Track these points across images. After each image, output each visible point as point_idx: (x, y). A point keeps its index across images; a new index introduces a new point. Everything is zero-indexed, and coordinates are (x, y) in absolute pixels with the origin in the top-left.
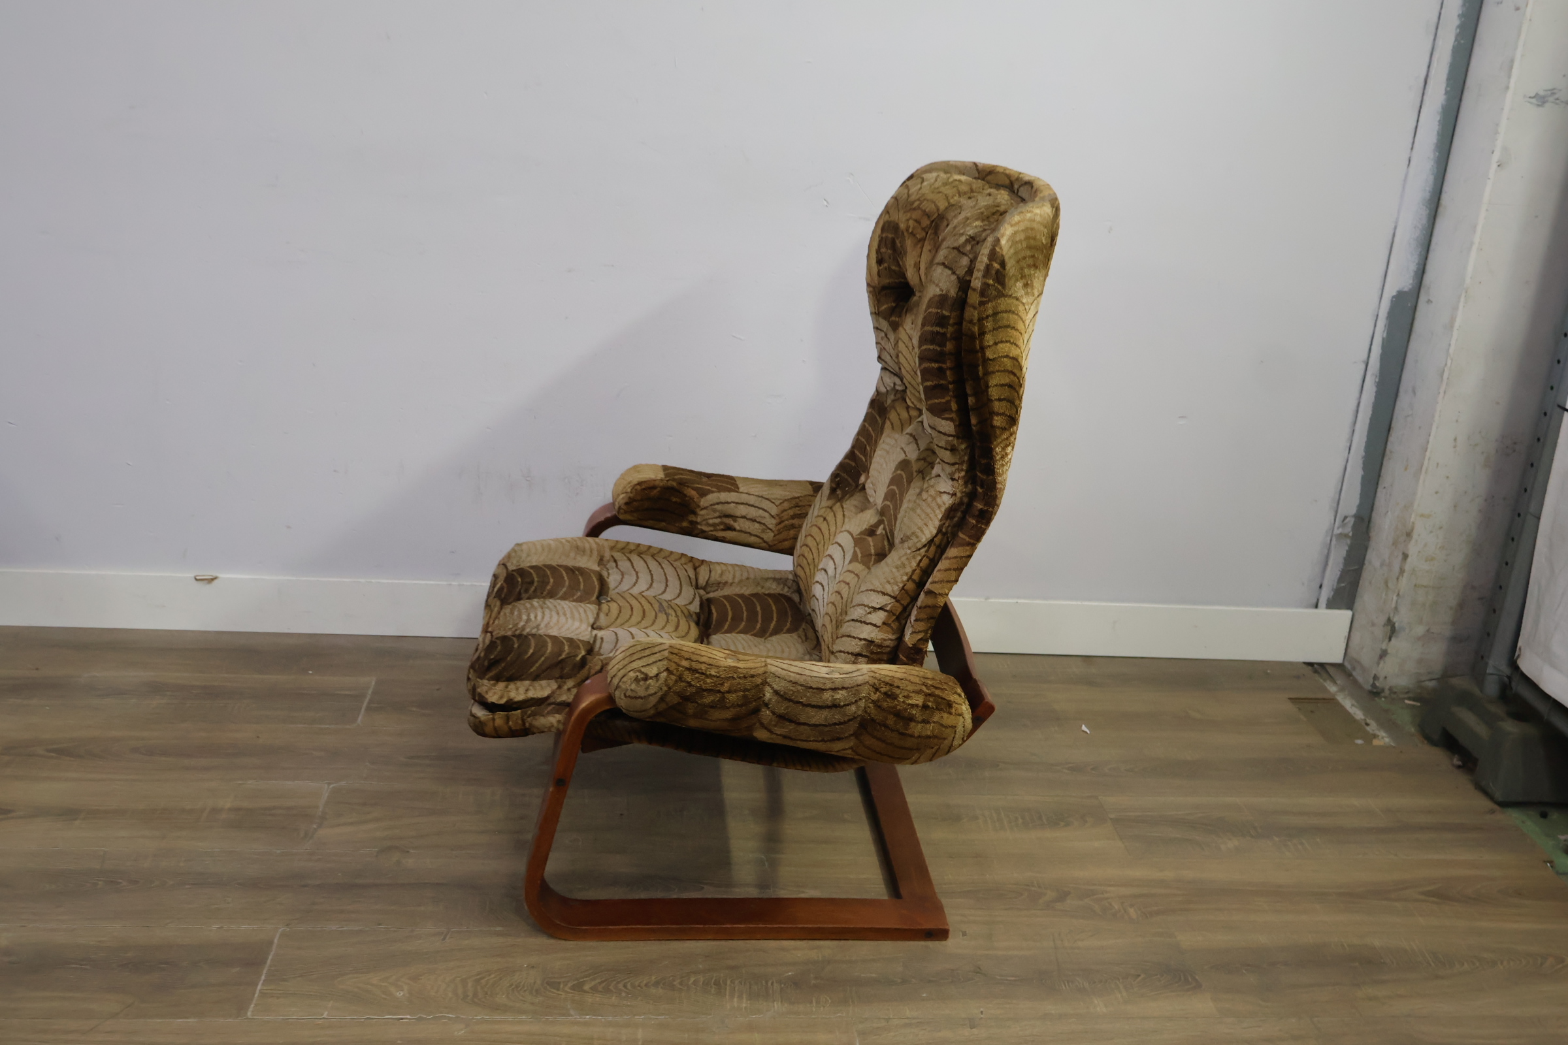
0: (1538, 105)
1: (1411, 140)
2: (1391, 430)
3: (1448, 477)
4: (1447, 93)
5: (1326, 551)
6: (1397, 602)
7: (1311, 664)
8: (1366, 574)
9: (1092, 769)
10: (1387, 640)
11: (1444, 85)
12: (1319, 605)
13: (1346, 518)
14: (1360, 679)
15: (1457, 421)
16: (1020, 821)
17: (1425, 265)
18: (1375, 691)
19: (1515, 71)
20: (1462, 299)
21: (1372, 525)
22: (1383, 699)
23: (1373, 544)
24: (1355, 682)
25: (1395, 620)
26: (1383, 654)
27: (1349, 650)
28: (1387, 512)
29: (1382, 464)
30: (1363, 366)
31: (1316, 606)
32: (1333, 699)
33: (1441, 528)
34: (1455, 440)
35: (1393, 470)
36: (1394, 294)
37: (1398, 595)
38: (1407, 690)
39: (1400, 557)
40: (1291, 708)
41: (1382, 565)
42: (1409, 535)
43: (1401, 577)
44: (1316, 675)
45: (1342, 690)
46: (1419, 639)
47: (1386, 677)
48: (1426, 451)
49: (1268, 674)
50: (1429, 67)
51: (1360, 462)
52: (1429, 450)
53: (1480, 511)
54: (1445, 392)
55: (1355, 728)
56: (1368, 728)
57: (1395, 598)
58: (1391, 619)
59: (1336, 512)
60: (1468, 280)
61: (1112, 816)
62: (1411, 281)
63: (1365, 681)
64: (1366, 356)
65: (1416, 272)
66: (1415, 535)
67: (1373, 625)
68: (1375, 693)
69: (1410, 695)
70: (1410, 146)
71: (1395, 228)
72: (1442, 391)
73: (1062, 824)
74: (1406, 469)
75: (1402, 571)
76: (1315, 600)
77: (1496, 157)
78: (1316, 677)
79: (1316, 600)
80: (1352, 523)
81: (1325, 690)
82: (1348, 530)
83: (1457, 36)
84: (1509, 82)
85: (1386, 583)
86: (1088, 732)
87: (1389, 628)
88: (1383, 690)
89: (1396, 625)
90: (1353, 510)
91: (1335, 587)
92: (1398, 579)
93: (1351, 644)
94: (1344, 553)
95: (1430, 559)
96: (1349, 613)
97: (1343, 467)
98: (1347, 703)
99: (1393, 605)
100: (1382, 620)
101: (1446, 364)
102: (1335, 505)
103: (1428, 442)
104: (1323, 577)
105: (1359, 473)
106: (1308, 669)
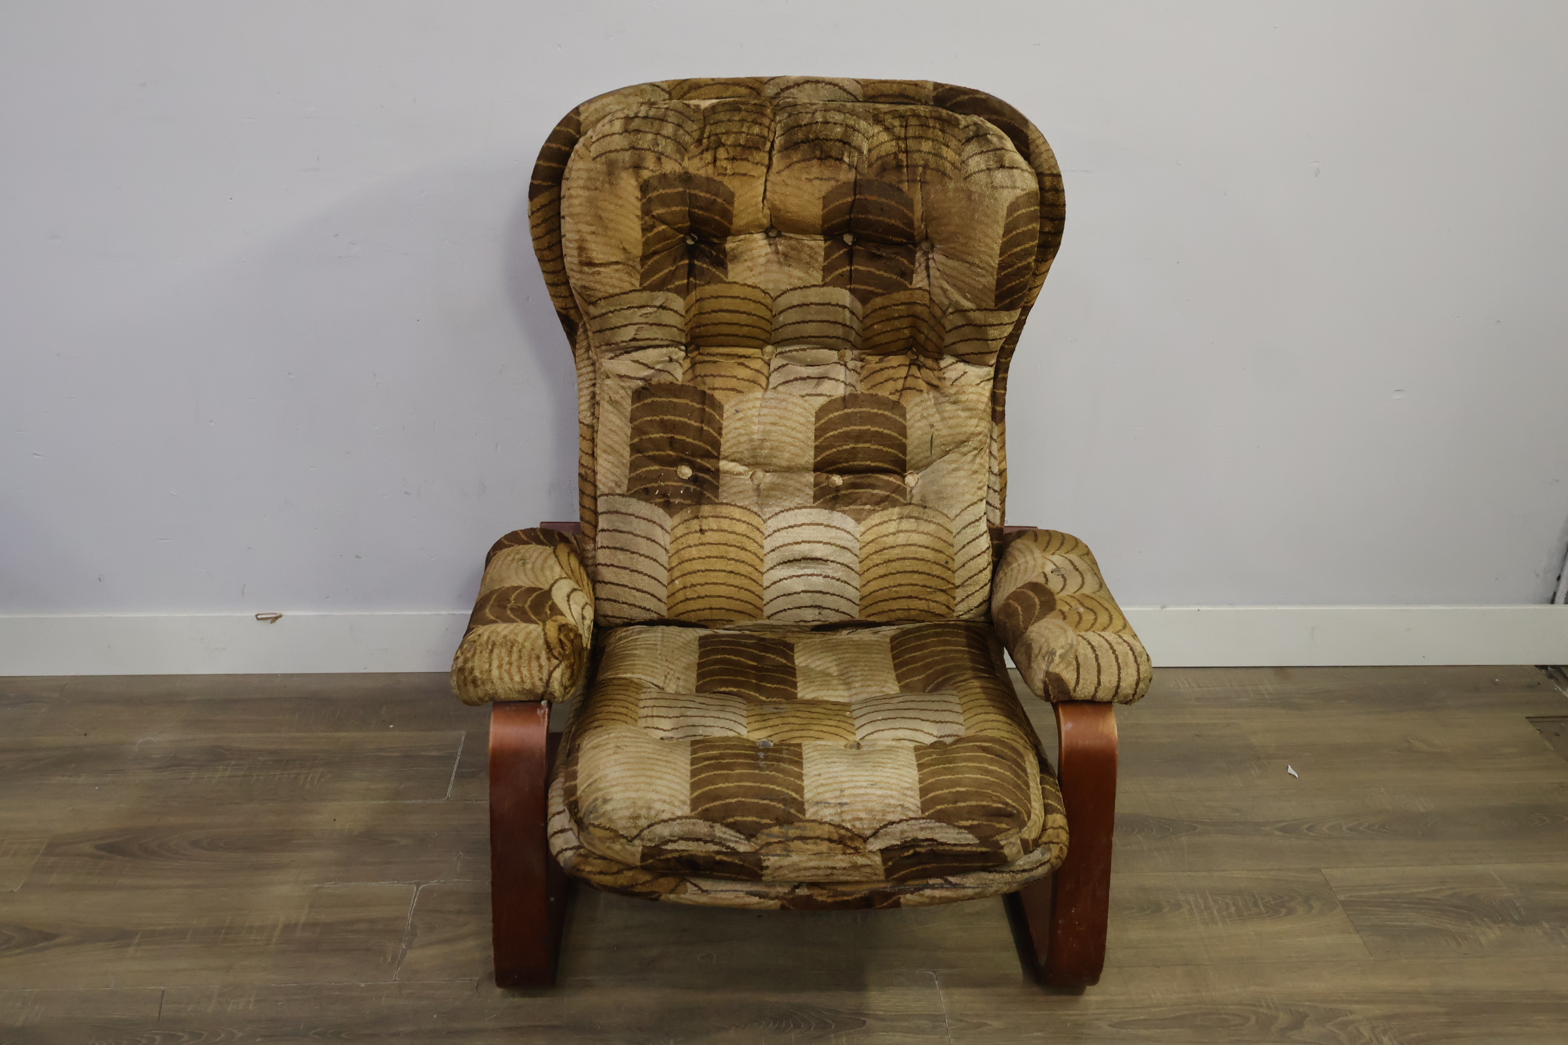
7: (1544, 667)
9: (1308, 829)
12: (1556, 599)
16: (1233, 909)
31: (1553, 602)
44: (1552, 681)
49: (1496, 684)
61: (1342, 897)
73: (1284, 911)
78: (1553, 684)
79: (1552, 594)
86: (1297, 775)
106: (1542, 675)
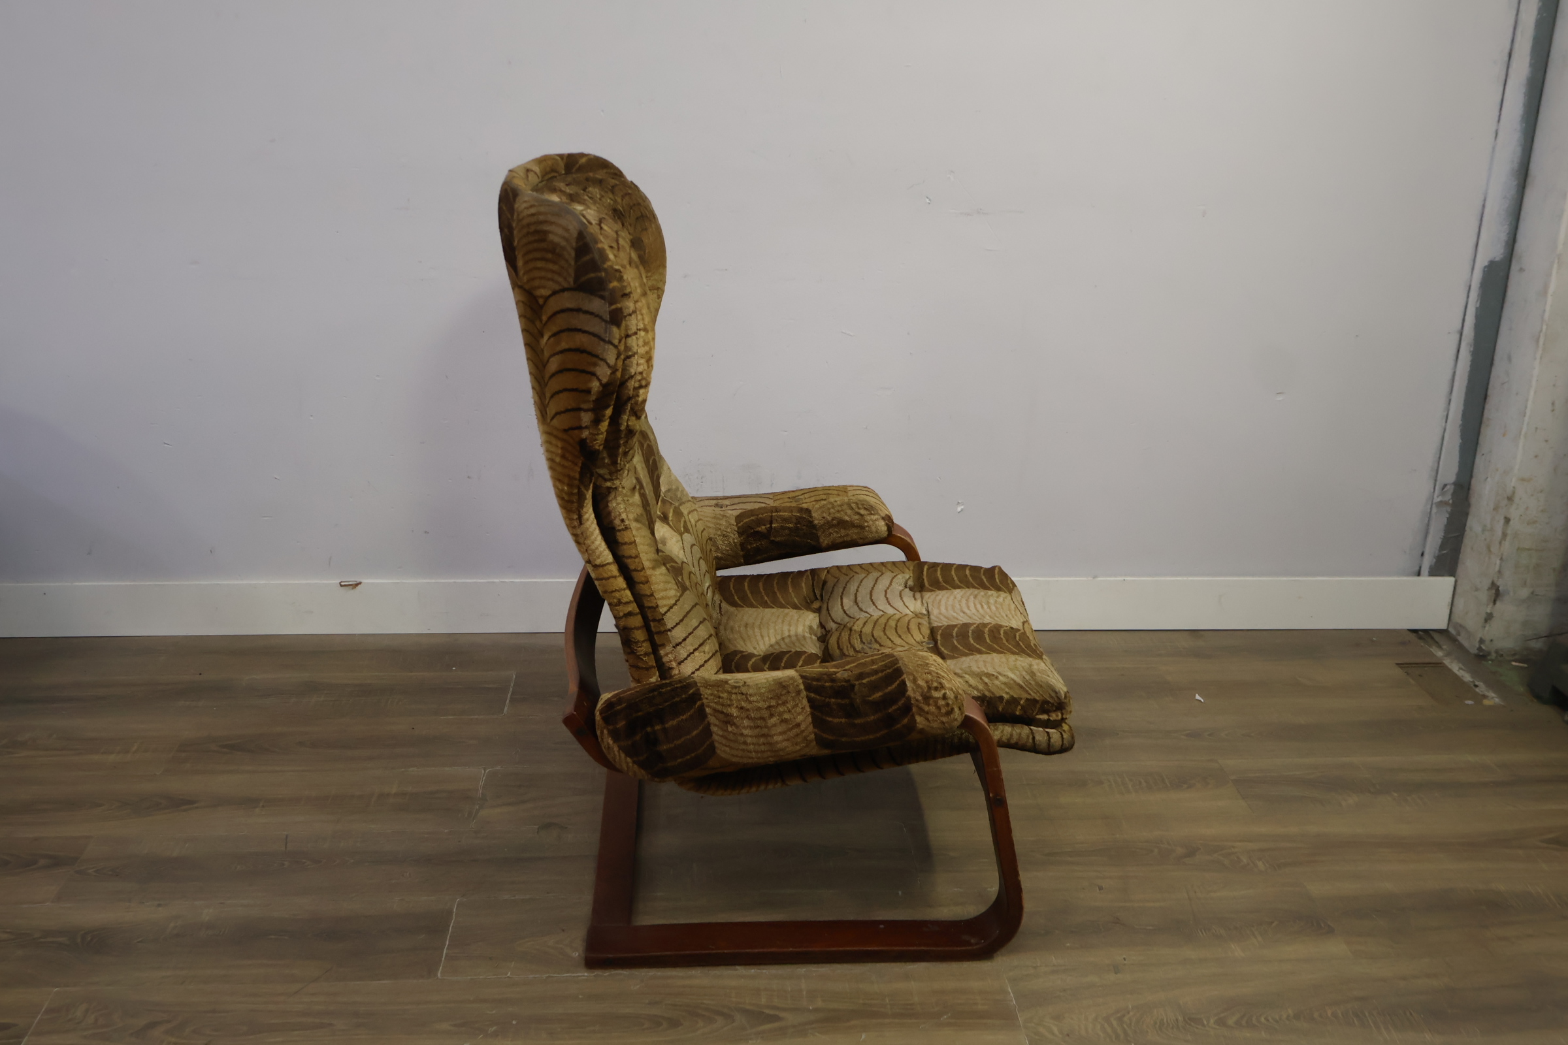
1: (1497, 113)
2: (1488, 398)
3: (1546, 441)
4: (1531, 65)
5: (1427, 519)
6: (1500, 566)
7: (1415, 631)
8: (1468, 541)
9: (1209, 735)
10: (1492, 604)
11: (1528, 59)
12: (1422, 572)
13: (1445, 485)
14: (1466, 644)
15: (1554, 385)
16: (1144, 784)
17: (1515, 234)
18: (1481, 654)
20: (1555, 266)
21: (1471, 492)
22: (1490, 662)
23: (1473, 510)
24: (1461, 647)
25: (1498, 584)
26: (1489, 618)
27: (1453, 617)
28: (1487, 477)
29: (1479, 430)
30: (1457, 336)
31: (1419, 574)
32: (1440, 663)
33: (1541, 492)
34: (1553, 404)
35: (1491, 436)
36: (1486, 264)
37: (1501, 559)
38: (1513, 653)
39: (1502, 521)
40: (1398, 672)
41: (1483, 530)
42: (1510, 499)
43: (1503, 542)
45: (1448, 654)
46: (1524, 601)
47: (1492, 640)
48: (1525, 416)
49: (1374, 641)
50: (1513, 41)
51: (1457, 433)
52: (1527, 414)
54: (1541, 358)
55: (1464, 689)
56: (1477, 690)
57: (1498, 562)
58: (1495, 582)
59: (1436, 480)
60: (1560, 247)
61: (1233, 777)
62: (1502, 251)
63: (1471, 646)
64: (1459, 326)
65: (1507, 243)
66: (1516, 499)
67: (1477, 590)
68: (1482, 656)
69: (1517, 657)
70: (1497, 119)
71: (1485, 200)
72: (1538, 356)
73: (1185, 786)
74: (1504, 435)
75: (1505, 535)
76: (1418, 568)
78: (1421, 642)
80: (1452, 491)
81: (1434, 655)
82: (1448, 497)
83: (1539, 9)
85: (1489, 548)
86: (1202, 701)
87: (1494, 591)
88: (1489, 654)
89: (1500, 589)
90: (1451, 479)
91: (1436, 555)
92: (1500, 543)
93: (1455, 608)
94: (1444, 522)
95: (1532, 522)
96: (1452, 579)
97: (1440, 437)
98: (1455, 667)
99: (1497, 568)
100: (1486, 583)
101: (1541, 331)
102: (1434, 474)
103: (1526, 407)
104: (1424, 546)
105: (1457, 441)
106: (1413, 636)
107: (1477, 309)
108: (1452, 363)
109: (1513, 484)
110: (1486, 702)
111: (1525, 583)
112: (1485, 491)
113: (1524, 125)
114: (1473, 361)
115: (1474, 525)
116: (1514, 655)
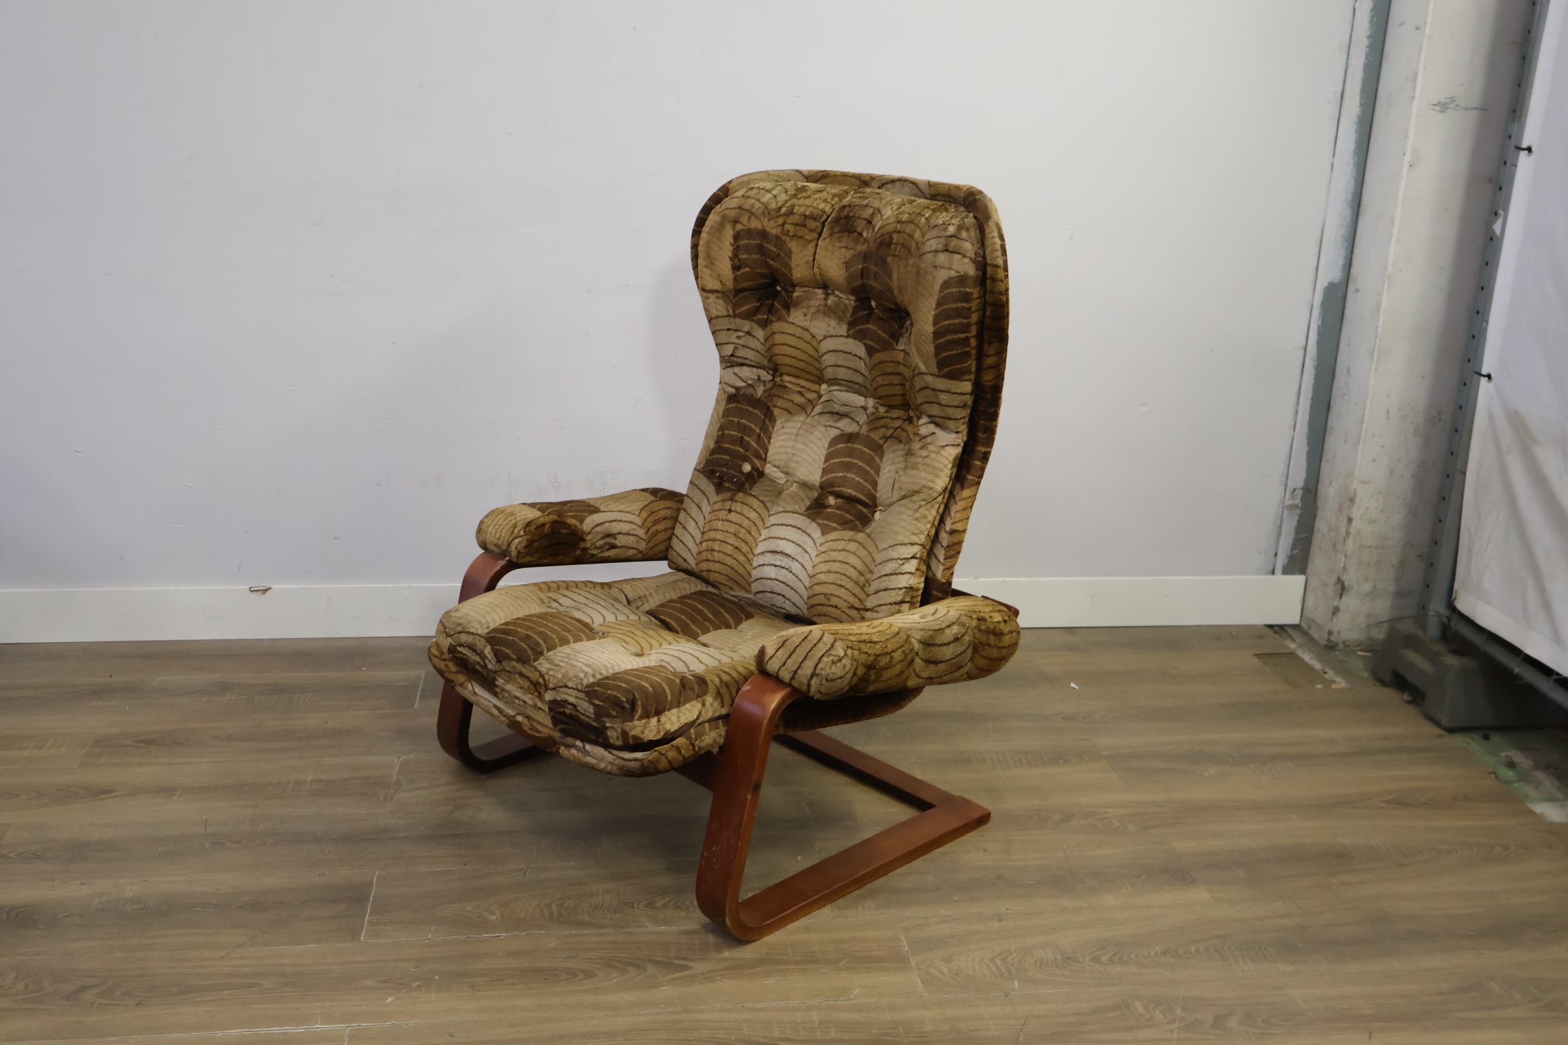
0: (1441, 111)
1: (1333, 148)
2: (1331, 409)
3: (1383, 446)
4: (1361, 105)
5: (1279, 523)
6: (1345, 562)
7: (1271, 627)
8: (1316, 541)
10: (1338, 598)
11: (1358, 99)
12: (1276, 571)
13: (1294, 490)
14: (1316, 636)
15: (1388, 395)
17: (1353, 259)
18: (1330, 645)
19: (1419, 82)
20: (1386, 285)
21: (1318, 496)
22: (1338, 652)
23: (1320, 513)
24: (1312, 639)
26: (1336, 611)
27: (1305, 612)
28: (1332, 482)
29: (1324, 440)
30: (1302, 352)
31: (1273, 573)
32: (1293, 654)
33: (1379, 493)
34: (1388, 412)
35: (1334, 443)
36: (1326, 285)
37: (1346, 556)
38: (1358, 643)
39: (1345, 521)
40: (1256, 662)
41: (1330, 530)
42: (1352, 500)
43: (1346, 541)
45: (1301, 646)
46: (1367, 595)
47: (1339, 632)
48: (1363, 423)
50: (1344, 83)
51: (1304, 441)
52: (1365, 422)
53: (1413, 476)
54: (1376, 370)
55: (1315, 676)
56: (1326, 676)
57: (1343, 559)
58: (1341, 578)
59: (1286, 485)
60: (1390, 269)
62: (1340, 274)
63: (1320, 637)
64: (1305, 342)
65: (1344, 266)
66: (1357, 501)
67: (1325, 585)
68: (1331, 647)
69: (1362, 647)
70: (1332, 153)
71: (1323, 227)
72: (1373, 368)
74: (1346, 442)
75: (1348, 533)
76: (1272, 568)
77: (1408, 158)
78: (1277, 636)
80: (1300, 495)
81: (1286, 646)
82: (1298, 501)
83: (1367, 55)
84: (1414, 92)
85: (1334, 546)
86: (1077, 688)
87: (1339, 586)
88: (1337, 644)
89: (1346, 583)
90: (1300, 483)
91: (1289, 554)
92: (1344, 540)
93: (1305, 606)
94: (1295, 523)
95: (1372, 522)
96: (1302, 578)
97: (1289, 444)
98: (1307, 658)
99: (1342, 565)
100: (1334, 579)
101: (1375, 346)
102: (1284, 479)
103: (1364, 415)
104: (1277, 546)
105: (1305, 449)
106: (1269, 631)
107: (1319, 326)
108: (1298, 377)
109: (1354, 486)
110: (1334, 686)
111: (1368, 578)
112: (1330, 493)
113: (1356, 159)
114: (1316, 375)
115: (1321, 526)
116: (1359, 645)
